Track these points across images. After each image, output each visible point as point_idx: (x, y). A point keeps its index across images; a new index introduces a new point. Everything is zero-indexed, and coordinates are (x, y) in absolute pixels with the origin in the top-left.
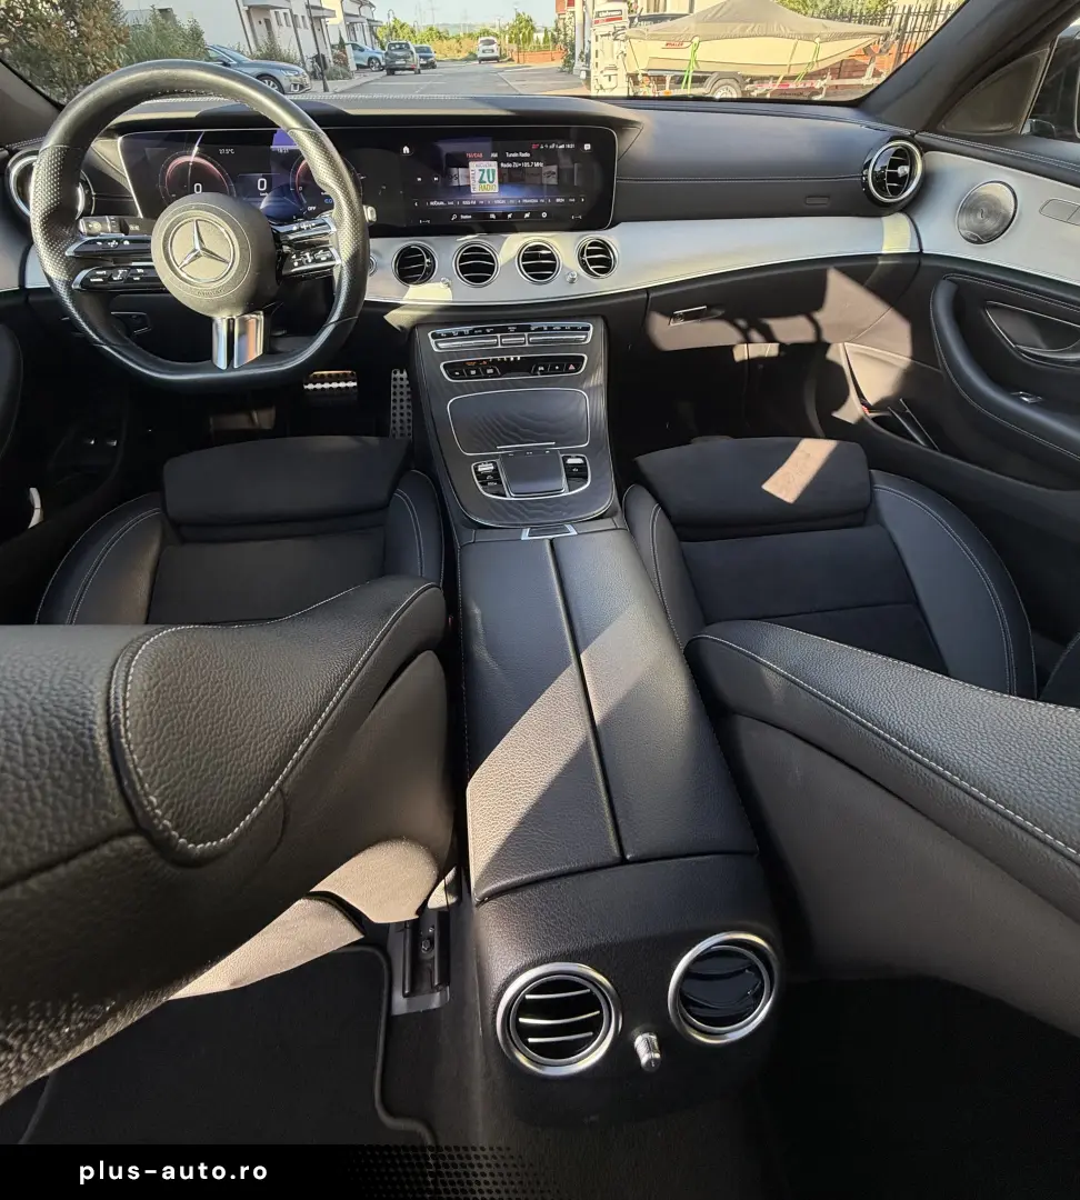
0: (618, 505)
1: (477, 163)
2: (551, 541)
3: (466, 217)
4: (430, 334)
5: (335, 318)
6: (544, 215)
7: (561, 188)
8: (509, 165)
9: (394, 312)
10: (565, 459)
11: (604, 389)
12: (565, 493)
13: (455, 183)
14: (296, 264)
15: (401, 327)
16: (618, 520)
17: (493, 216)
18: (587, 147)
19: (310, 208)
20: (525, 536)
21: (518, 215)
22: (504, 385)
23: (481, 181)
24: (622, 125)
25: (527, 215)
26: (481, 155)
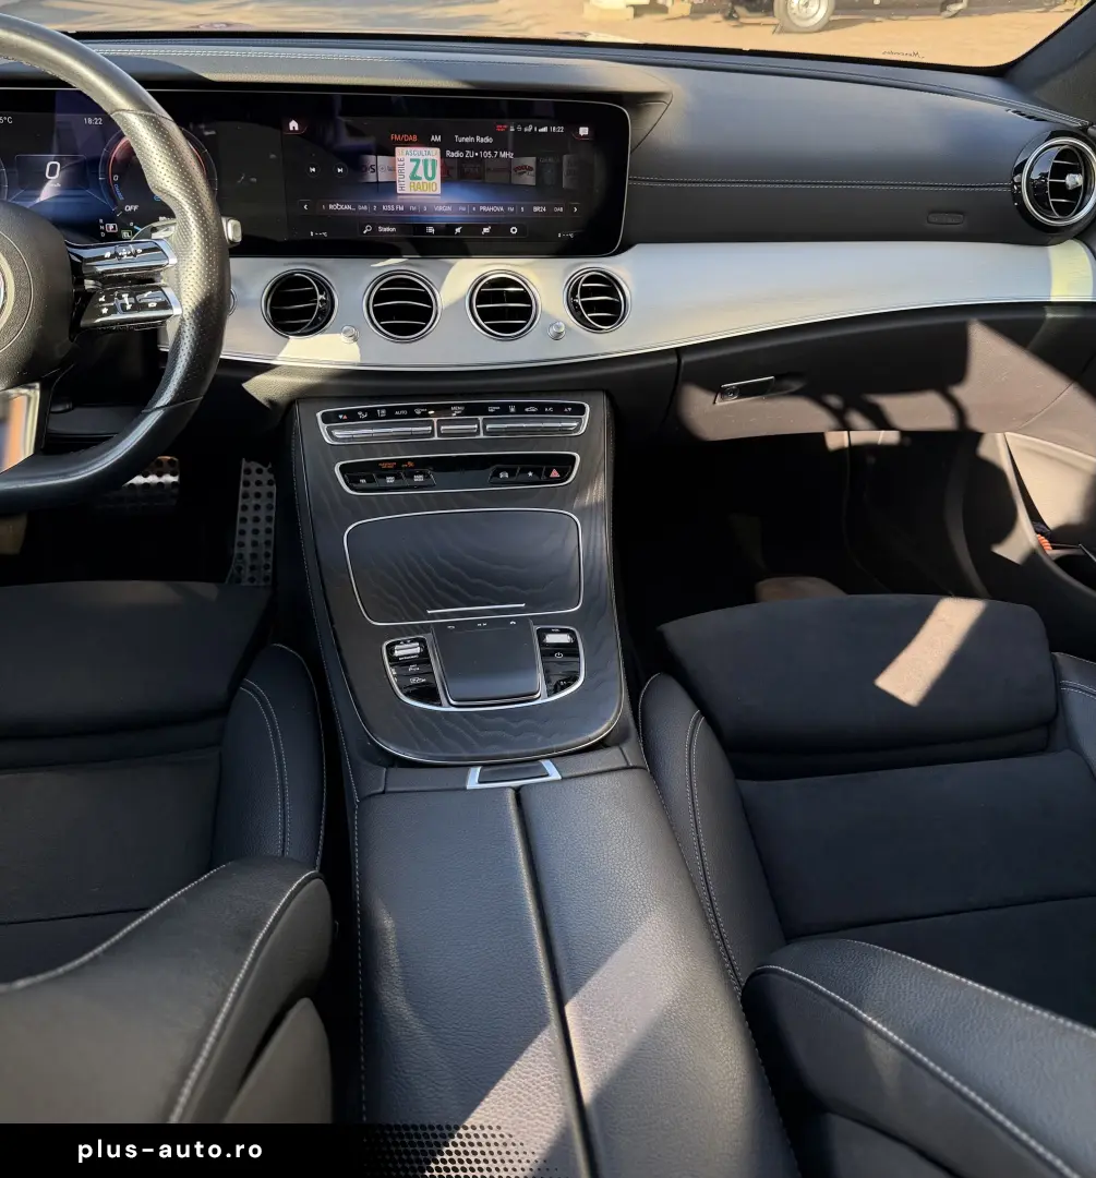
0: (632, 724)
1: (408, 149)
2: (517, 790)
3: (388, 229)
4: (319, 415)
5: (166, 397)
6: (514, 230)
7: (541, 190)
8: (458, 154)
9: (259, 378)
10: (542, 634)
11: (607, 513)
12: (543, 698)
13: (372, 178)
14: (105, 311)
15: (271, 402)
16: (631, 751)
17: (431, 230)
18: (584, 131)
19: (129, 208)
20: (473, 780)
21: (472, 228)
22: (441, 501)
23: (413, 177)
24: (639, 101)
25: (486, 230)
26: (415, 138)
